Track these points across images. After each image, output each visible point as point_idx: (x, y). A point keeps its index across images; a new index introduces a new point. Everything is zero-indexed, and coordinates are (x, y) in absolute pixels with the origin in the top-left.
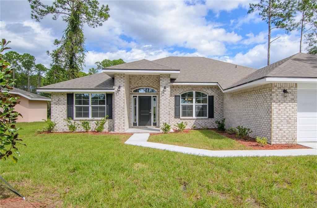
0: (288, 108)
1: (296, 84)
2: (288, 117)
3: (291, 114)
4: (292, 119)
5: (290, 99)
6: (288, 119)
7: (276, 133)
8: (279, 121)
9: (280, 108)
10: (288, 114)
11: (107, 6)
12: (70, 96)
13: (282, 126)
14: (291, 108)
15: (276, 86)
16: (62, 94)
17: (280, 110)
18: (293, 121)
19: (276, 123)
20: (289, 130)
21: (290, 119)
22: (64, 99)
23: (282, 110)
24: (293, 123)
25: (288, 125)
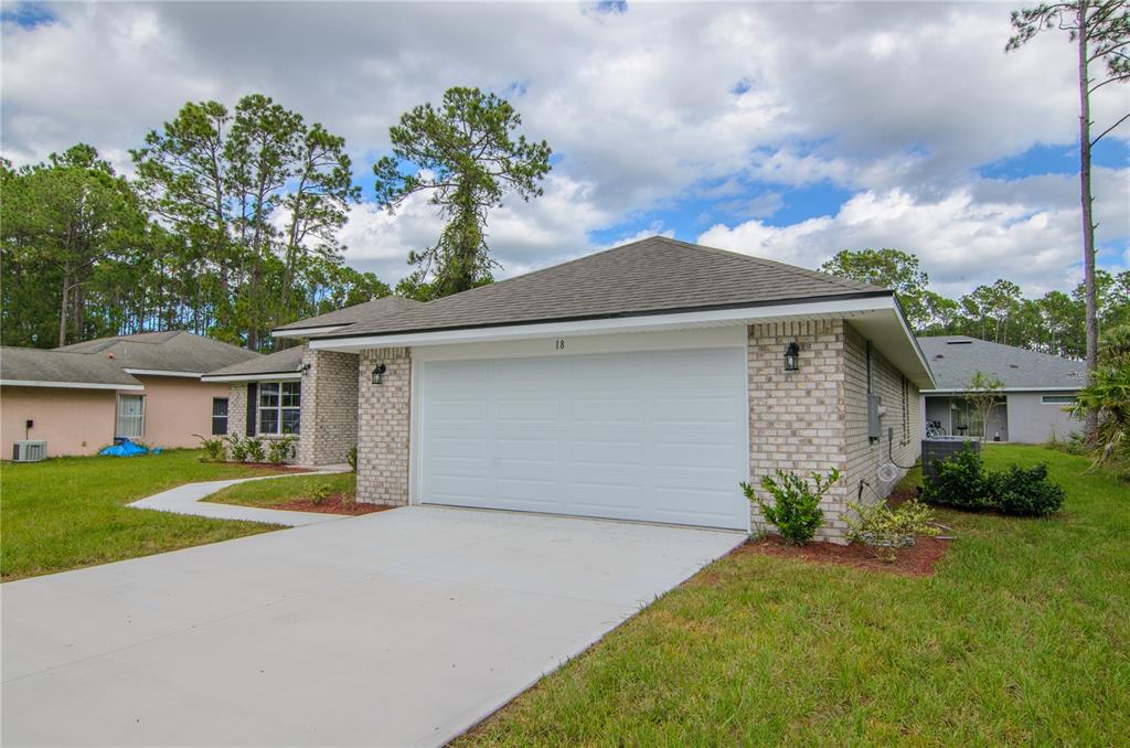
0: (389, 411)
1: (408, 350)
2: (388, 435)
3: (396, 428)
4: (396, 440)
5: (393, 389)
6: (389, 439)
7: (365, 476)
8: (372, 444)
9: (374, 412)
10: (389, 428)
11: (544, 144)
12: (252, 387)
13: (377, 458)
14: (395, 411)
15: (366, 358)
16: (241, 384)
17: (373, 417)
18: (399, 445)
19: (367, 450)
20: (391, 468)
21: (393, 439)
22: (243, 394)
23: (377, 417)
24: (399, 451)
25: (390, 456)
